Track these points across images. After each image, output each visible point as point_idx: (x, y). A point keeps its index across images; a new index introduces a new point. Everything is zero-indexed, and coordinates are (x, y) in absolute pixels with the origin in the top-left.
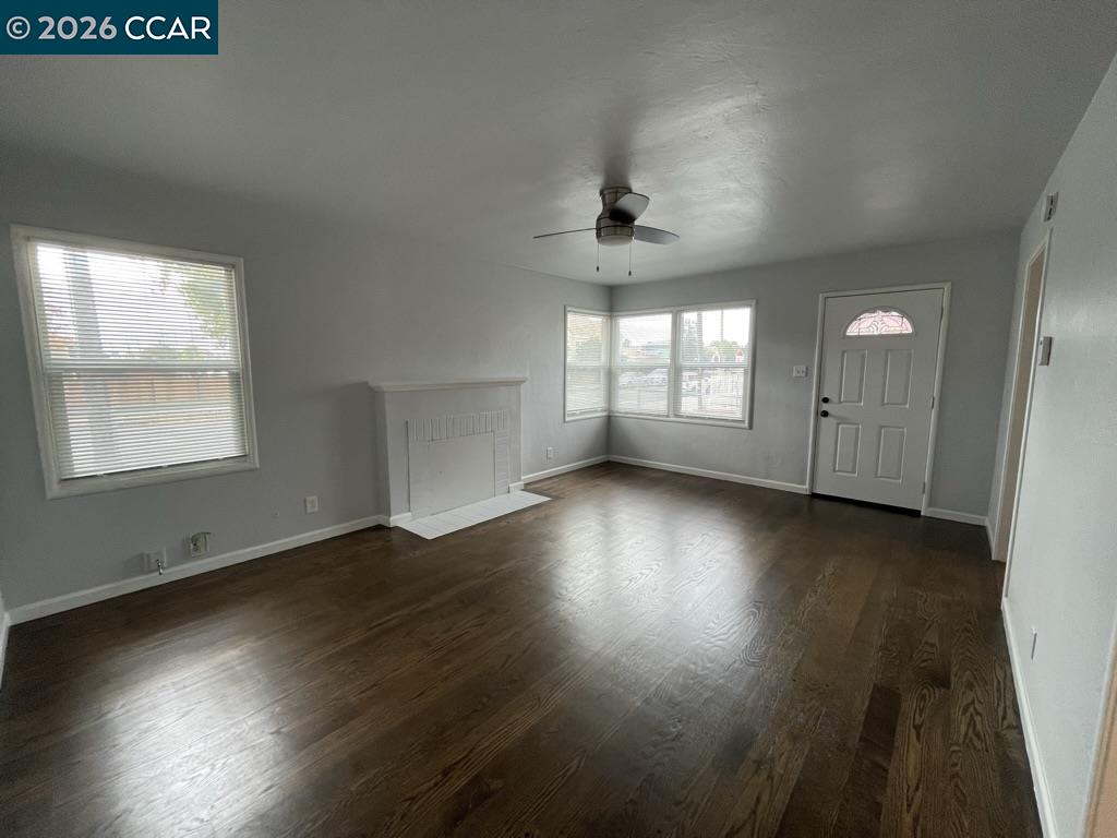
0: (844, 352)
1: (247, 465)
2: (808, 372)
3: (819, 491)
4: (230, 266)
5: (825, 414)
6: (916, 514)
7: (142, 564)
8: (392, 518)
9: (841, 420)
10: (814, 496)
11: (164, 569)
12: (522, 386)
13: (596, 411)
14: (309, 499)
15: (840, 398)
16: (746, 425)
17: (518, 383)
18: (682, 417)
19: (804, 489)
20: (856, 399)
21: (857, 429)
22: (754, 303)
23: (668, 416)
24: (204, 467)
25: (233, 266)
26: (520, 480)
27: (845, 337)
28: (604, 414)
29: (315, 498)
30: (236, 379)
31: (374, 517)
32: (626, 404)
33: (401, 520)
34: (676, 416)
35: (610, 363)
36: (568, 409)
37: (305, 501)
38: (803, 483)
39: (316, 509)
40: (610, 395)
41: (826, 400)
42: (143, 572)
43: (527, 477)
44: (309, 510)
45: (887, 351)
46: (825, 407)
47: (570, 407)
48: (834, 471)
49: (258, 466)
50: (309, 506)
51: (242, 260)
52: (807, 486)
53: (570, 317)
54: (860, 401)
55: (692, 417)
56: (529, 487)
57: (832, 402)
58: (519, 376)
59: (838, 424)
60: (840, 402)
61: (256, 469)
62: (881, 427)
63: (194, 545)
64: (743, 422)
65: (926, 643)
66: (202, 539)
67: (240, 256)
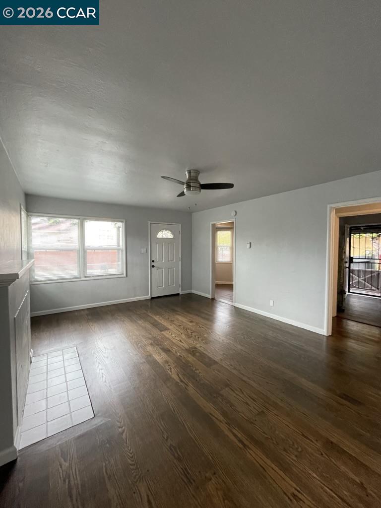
0: (157, 244)
2: (147, 251)
3: (153, 296)
5: (153, 266)
6: (178, 294)
9: (158, 268)
10: (152, 299)
15: (157, 259)
16: (125, 275)
19: (149, 297)
20: (162, 260)
21: (163, 271)
22: (124, 221)
23: (80, 278)
27: (157, 238)
38: (148, 295)
41: (153, 261)
45: (168, 244)
46: (153, 264)
48: (157, 287)
52: (150, 295)
57: (155, 262)
59: (157, 270)
60: (157, 261)
62: (169, 269)
64: (123, 274)
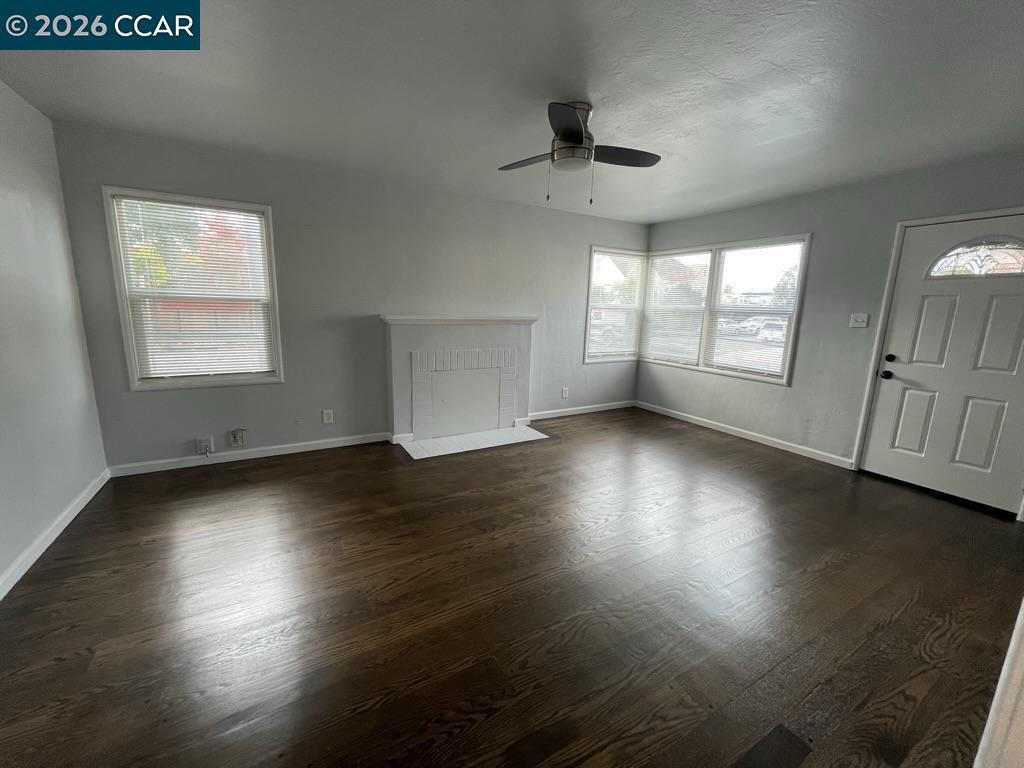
0: (924, 297)
1: (274, 379)
2: (869, 322)
3: (869, 467)
4: (261, 214)
5: (888, 375)
6: (1010, 517)
7: (196, 447)
8: (395, 437)
9: (910, 386)
10: (861, 473)
11: (210, 452)
12: (533, 326)
13: (624, 355)
14: (325, 412)
15: (912, 354)
16: (784, 381)
17: (528, 323)
18: (712, 366)
19: (849, 462)
20: (936, 360)
21: (932, 399)
22: (807, 237)
23: (697, 365)
24: (242, 377)
25: (263, 213)
26: (527, 416)
27: (928, 277)
28: (633, 358)
29: (331, 411)
30: (268, 308)
31: (383, 434)
32: (657, 350)
33: (403, 438)
34: (707, 365)
35: (644, 305)
36: (588, 351)
37: (322, 413)
38: (849, 456)
39: (332, 421)
40: (641, 338)
41: (891, 358)
42: (196, 453)
43: (533, 415)
44: (325, 421)
46: (889, 366)
47: (592, 349)
48: (893, 446)
49: (283, 380)
50: (325, 418)
51: (270, 208)
52: (853, 461)
53: (596, 257)
54: (940, 361)
55: (724, 368)
56: (535, 424)
57: (899, 361)
58: (533, 315)
59: (905, 389)
60: (911, 361)
61: (280, 383)
62: (969, 397)
63: (234, 438)
64: (781, 377)
65: (902, 692)
66: (239, 434)
67: (268, 205)
